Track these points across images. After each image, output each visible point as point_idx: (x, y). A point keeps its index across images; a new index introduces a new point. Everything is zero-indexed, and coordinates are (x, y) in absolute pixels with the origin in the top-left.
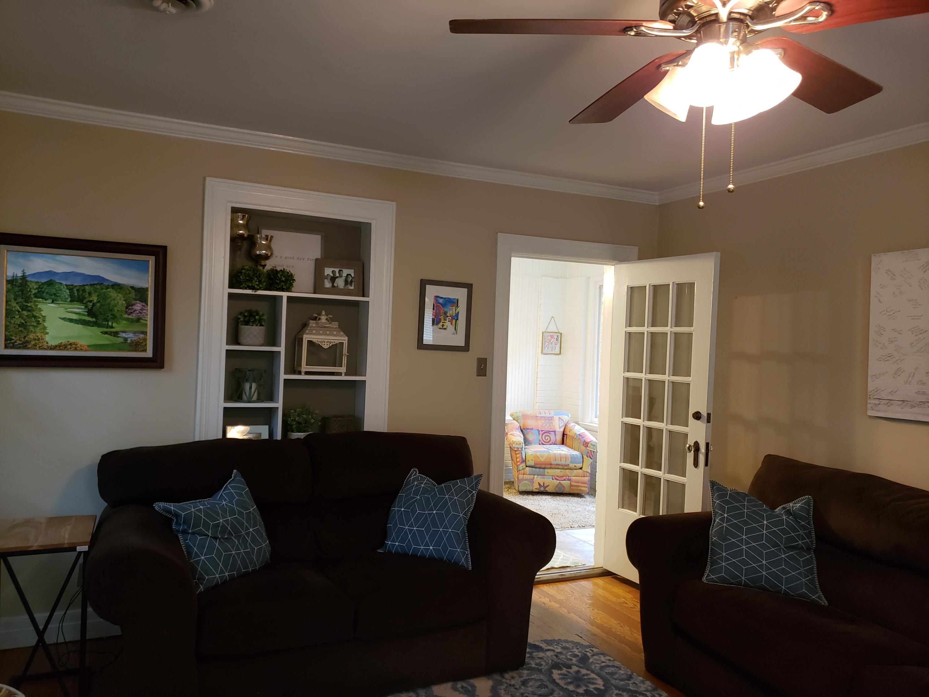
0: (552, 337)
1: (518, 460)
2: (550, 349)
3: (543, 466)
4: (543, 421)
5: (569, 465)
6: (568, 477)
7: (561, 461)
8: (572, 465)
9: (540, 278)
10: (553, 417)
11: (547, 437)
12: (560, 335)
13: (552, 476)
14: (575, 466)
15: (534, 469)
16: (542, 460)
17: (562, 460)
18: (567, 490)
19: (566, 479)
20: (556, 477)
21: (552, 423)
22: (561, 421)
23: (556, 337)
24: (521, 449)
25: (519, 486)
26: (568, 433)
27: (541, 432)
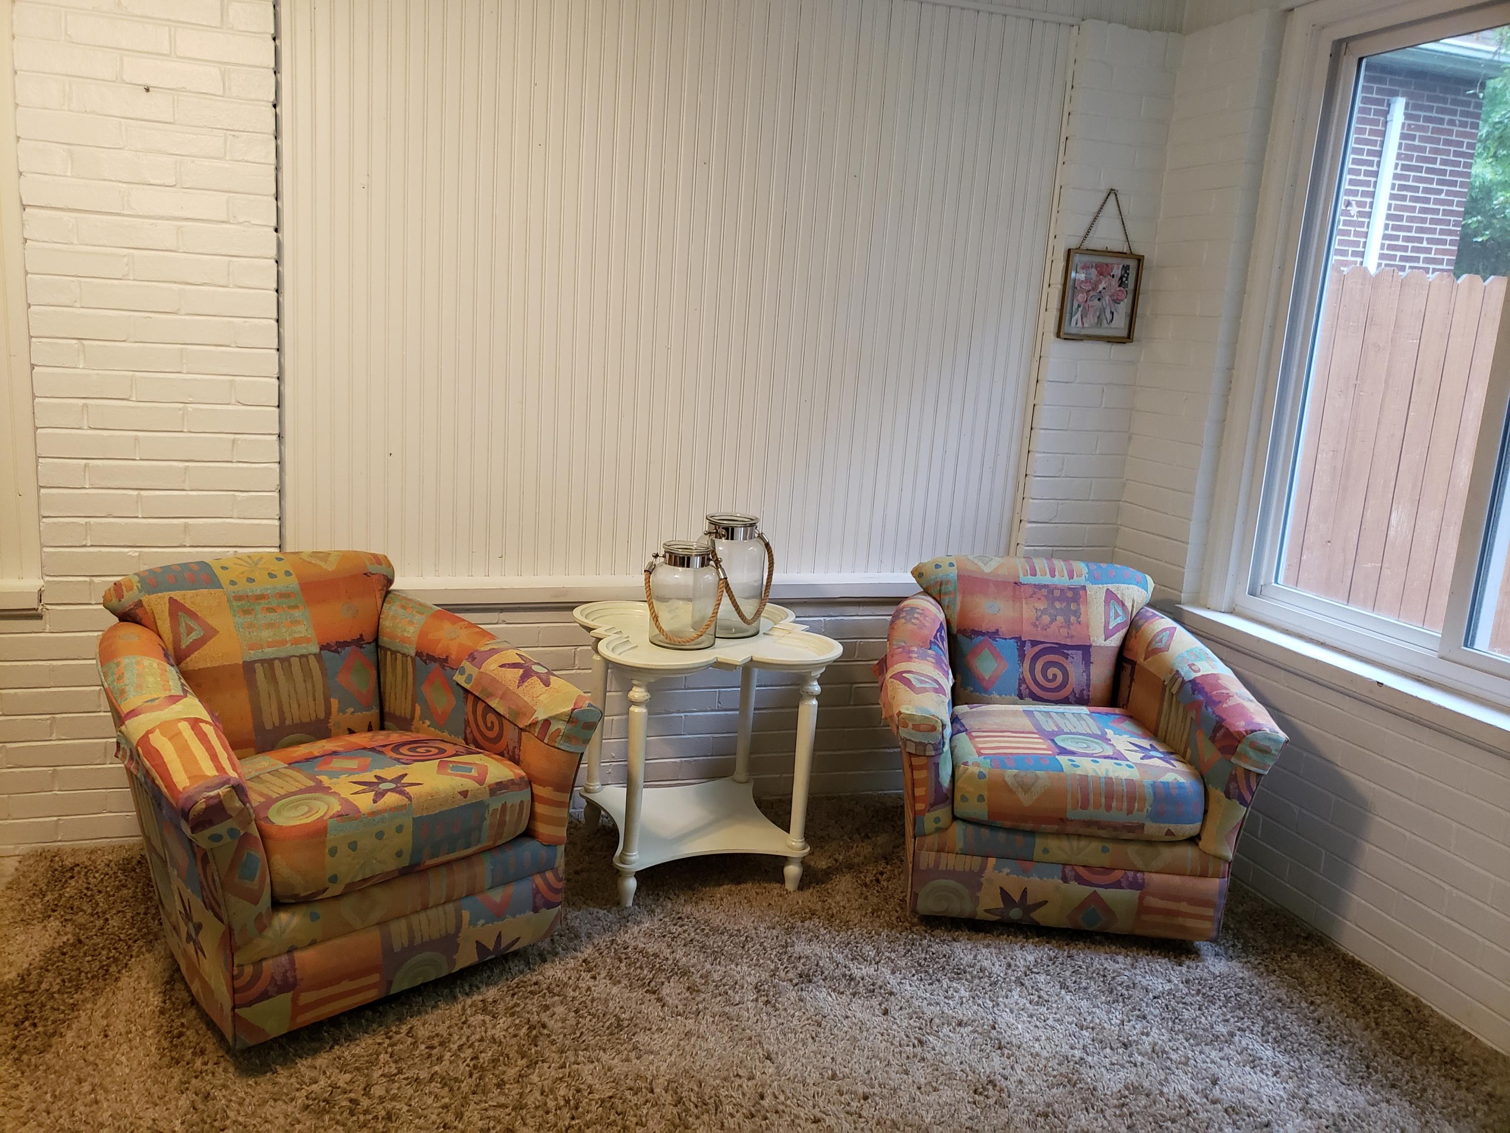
0: (1103, 271)
1: (919, 792)
2: (1091, 319)
3: (1029, 826)
4: (1041, 606)
5: (1142, 826)
6: (1131, 874)
7: (1109, 808)
8: (1153, 829)
9: (1076, 28)
10: (1084, 588)
11: (1051, 671)
12: (1133, 264)
13: (1064, 865)
14: (1169, 833)
15: (985, 832)
16: (1026, 800)
17: (1114, 804)
18: (1122, 925)
19: (1124, 884)
20: (1081, 871)
21: (1077, 613)
22: (1115, 607)
23: (1117, 272)
24: (936, 749)
25: (916, 895)
26: (1141, 660)
27: (1030, 651)
